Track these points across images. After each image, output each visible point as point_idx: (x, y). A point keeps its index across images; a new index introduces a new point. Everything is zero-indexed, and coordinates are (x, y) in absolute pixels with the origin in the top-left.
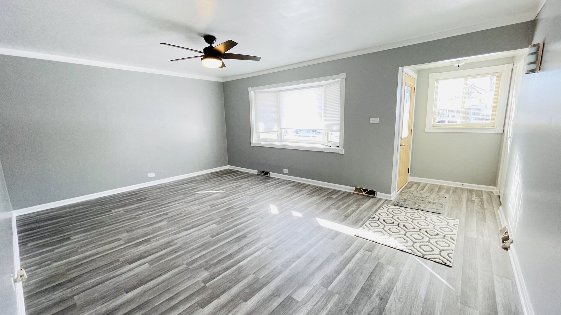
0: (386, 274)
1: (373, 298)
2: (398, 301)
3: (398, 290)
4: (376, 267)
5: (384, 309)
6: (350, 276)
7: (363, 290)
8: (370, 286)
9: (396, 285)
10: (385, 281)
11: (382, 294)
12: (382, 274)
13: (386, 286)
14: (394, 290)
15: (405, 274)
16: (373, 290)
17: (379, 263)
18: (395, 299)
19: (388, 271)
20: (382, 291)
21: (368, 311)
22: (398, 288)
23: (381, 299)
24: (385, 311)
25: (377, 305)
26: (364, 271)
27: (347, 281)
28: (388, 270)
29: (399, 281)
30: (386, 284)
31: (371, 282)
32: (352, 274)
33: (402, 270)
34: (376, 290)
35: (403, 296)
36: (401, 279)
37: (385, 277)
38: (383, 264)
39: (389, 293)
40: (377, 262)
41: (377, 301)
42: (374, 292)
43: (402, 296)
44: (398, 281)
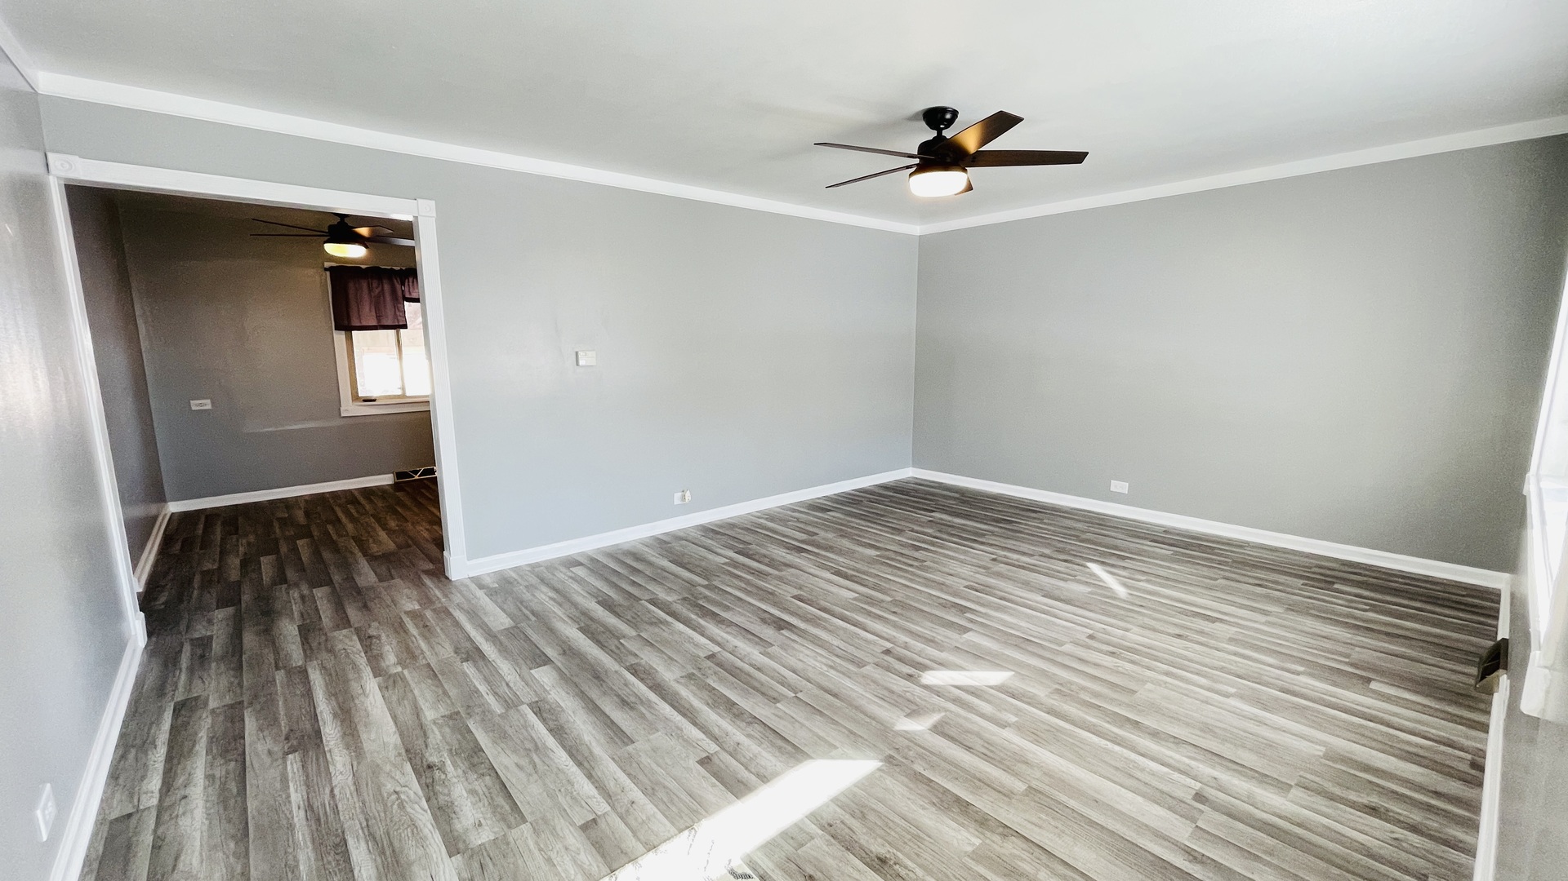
0: (474, 812)
1: (446, 755)
2: (398, 789)
3: (416, 806)
4: (515, 806)
5: (410, 759)
6: (528, 745)
7: (478, 749)
8: (473, 766)
9: (429, 811)
10: (459, 799)
11: (437, 774)
12: (481, 804)
13: (446, 791)
14: (424, 799)
15: (434, 856)
16: (461, 765)
17: (524, 821)
18: (407, 789)
19: (477, 822)
20: (443, 777)
21: (431, 737)
22: (421, 811)
23: (429, 767)
24: (405, 758)
25: (427, 754)
26: (522, 775)
27: (521, 737)
28: (480, 825)
29: (430, 827)
30: (449, 795)
31: (481, 772)
32: (530, 750)
33: (453, 858)
34: (456, 769)
35: (395, 806)
36: (430, 835)
37: (470, 804)
38: (509, 827)
39: (428, 787)
40: (529, 818)
41: (433, 759)
42: (454, 764)
43: (398, 805)
44: (434, 824)
